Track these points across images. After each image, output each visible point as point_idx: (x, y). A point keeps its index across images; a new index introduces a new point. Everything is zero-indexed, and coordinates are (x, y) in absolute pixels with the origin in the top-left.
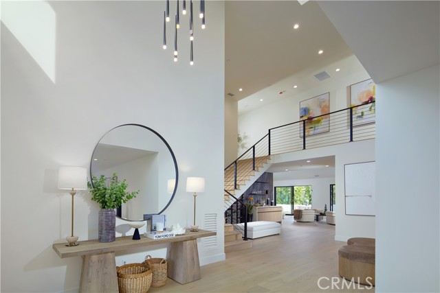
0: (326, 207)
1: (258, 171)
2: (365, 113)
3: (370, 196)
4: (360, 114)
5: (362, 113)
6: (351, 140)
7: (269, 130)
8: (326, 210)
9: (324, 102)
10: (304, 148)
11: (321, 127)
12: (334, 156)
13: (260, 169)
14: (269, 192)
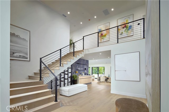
0: (109, 76)
1: (76, 57)
2: (123, 33)
3: (126, 71)
4: (121, 33)
5: (122, 32)
6: (118, 43)
7: (83, 37)
8: (109, 77)
9: (107, 26)
10: (98, 46)
11: (106, 39)
12: (110, 50)
13: (77, 56)
14: (86, 69)
